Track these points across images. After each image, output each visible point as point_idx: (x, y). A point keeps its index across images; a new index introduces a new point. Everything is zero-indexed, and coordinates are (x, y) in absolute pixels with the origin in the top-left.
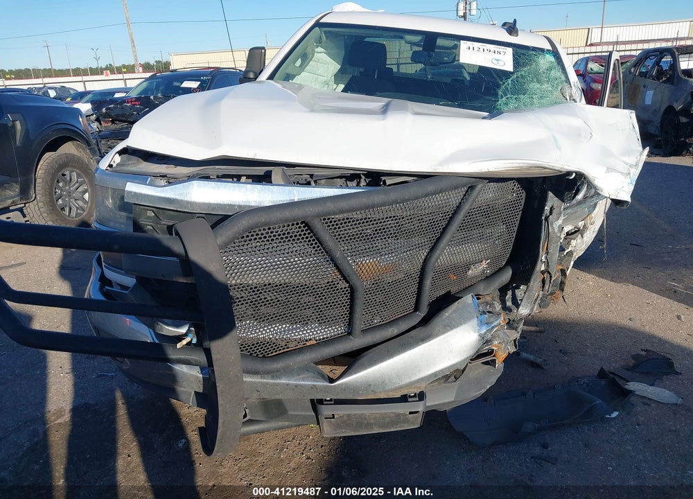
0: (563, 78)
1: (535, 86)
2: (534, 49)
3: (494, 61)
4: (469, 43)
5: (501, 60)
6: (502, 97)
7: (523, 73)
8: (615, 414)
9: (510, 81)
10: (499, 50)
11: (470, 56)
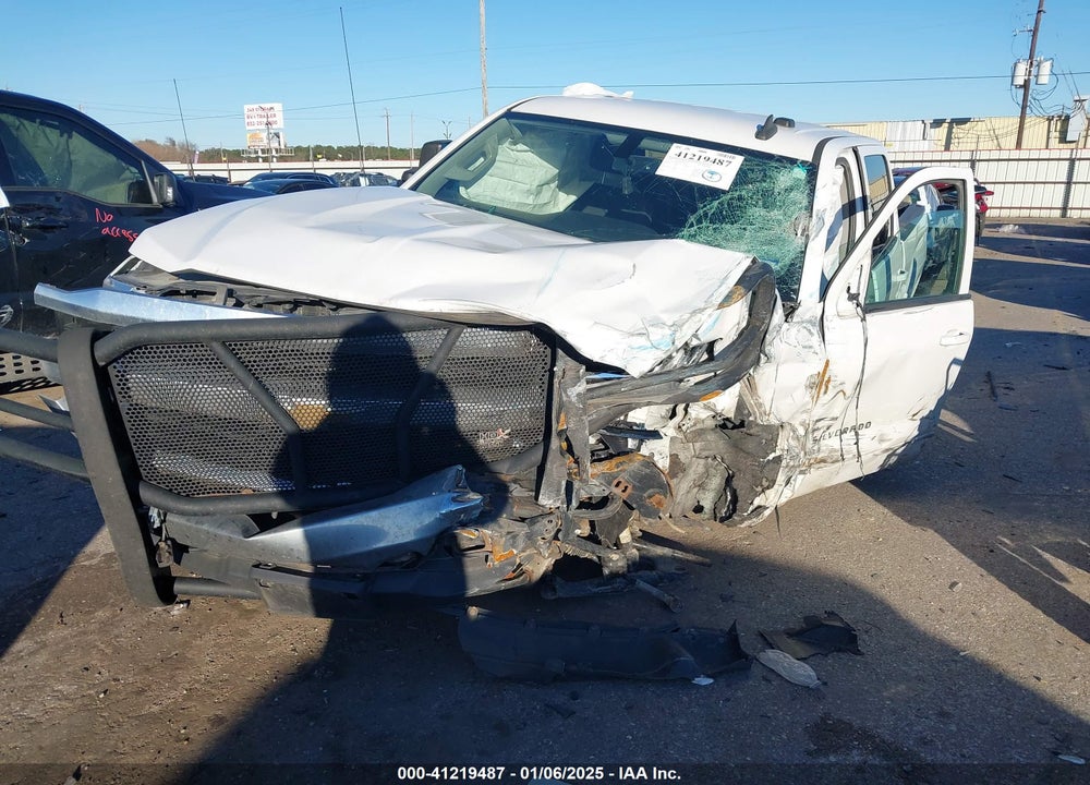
0: (805, 202)
1: (757, 212)
2: (781, 159)
3: (706, 175)
4: (683, 148)
5: (717, 173)
6: (692, 225)
7: (743, 193)
8: (705, 681)
9: (716, 203)
10: (722, 158)
11: (676, 166)
